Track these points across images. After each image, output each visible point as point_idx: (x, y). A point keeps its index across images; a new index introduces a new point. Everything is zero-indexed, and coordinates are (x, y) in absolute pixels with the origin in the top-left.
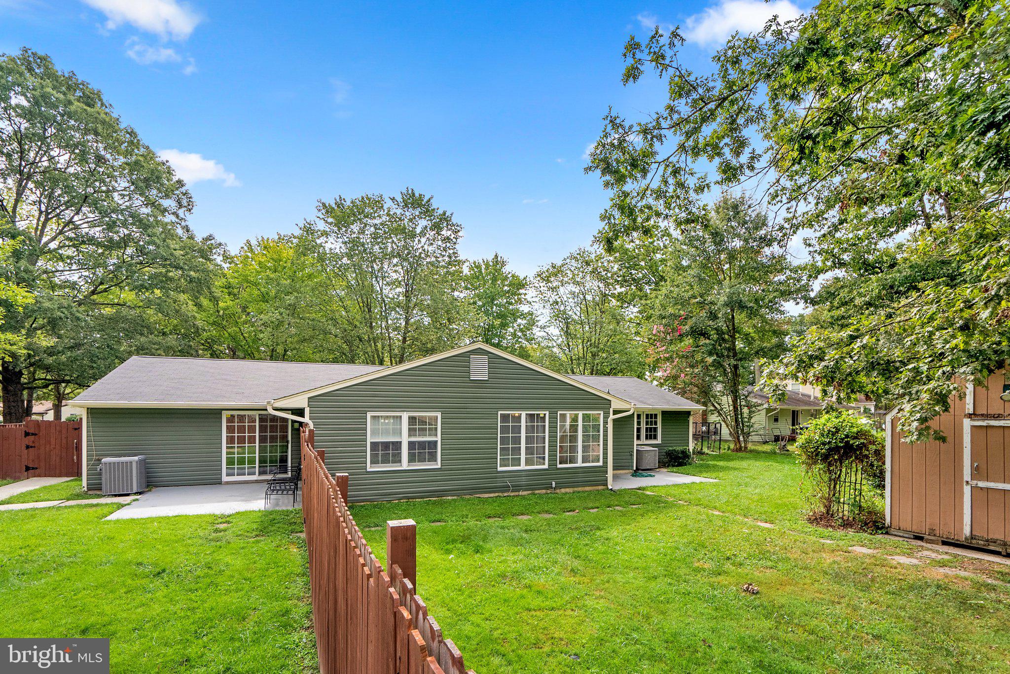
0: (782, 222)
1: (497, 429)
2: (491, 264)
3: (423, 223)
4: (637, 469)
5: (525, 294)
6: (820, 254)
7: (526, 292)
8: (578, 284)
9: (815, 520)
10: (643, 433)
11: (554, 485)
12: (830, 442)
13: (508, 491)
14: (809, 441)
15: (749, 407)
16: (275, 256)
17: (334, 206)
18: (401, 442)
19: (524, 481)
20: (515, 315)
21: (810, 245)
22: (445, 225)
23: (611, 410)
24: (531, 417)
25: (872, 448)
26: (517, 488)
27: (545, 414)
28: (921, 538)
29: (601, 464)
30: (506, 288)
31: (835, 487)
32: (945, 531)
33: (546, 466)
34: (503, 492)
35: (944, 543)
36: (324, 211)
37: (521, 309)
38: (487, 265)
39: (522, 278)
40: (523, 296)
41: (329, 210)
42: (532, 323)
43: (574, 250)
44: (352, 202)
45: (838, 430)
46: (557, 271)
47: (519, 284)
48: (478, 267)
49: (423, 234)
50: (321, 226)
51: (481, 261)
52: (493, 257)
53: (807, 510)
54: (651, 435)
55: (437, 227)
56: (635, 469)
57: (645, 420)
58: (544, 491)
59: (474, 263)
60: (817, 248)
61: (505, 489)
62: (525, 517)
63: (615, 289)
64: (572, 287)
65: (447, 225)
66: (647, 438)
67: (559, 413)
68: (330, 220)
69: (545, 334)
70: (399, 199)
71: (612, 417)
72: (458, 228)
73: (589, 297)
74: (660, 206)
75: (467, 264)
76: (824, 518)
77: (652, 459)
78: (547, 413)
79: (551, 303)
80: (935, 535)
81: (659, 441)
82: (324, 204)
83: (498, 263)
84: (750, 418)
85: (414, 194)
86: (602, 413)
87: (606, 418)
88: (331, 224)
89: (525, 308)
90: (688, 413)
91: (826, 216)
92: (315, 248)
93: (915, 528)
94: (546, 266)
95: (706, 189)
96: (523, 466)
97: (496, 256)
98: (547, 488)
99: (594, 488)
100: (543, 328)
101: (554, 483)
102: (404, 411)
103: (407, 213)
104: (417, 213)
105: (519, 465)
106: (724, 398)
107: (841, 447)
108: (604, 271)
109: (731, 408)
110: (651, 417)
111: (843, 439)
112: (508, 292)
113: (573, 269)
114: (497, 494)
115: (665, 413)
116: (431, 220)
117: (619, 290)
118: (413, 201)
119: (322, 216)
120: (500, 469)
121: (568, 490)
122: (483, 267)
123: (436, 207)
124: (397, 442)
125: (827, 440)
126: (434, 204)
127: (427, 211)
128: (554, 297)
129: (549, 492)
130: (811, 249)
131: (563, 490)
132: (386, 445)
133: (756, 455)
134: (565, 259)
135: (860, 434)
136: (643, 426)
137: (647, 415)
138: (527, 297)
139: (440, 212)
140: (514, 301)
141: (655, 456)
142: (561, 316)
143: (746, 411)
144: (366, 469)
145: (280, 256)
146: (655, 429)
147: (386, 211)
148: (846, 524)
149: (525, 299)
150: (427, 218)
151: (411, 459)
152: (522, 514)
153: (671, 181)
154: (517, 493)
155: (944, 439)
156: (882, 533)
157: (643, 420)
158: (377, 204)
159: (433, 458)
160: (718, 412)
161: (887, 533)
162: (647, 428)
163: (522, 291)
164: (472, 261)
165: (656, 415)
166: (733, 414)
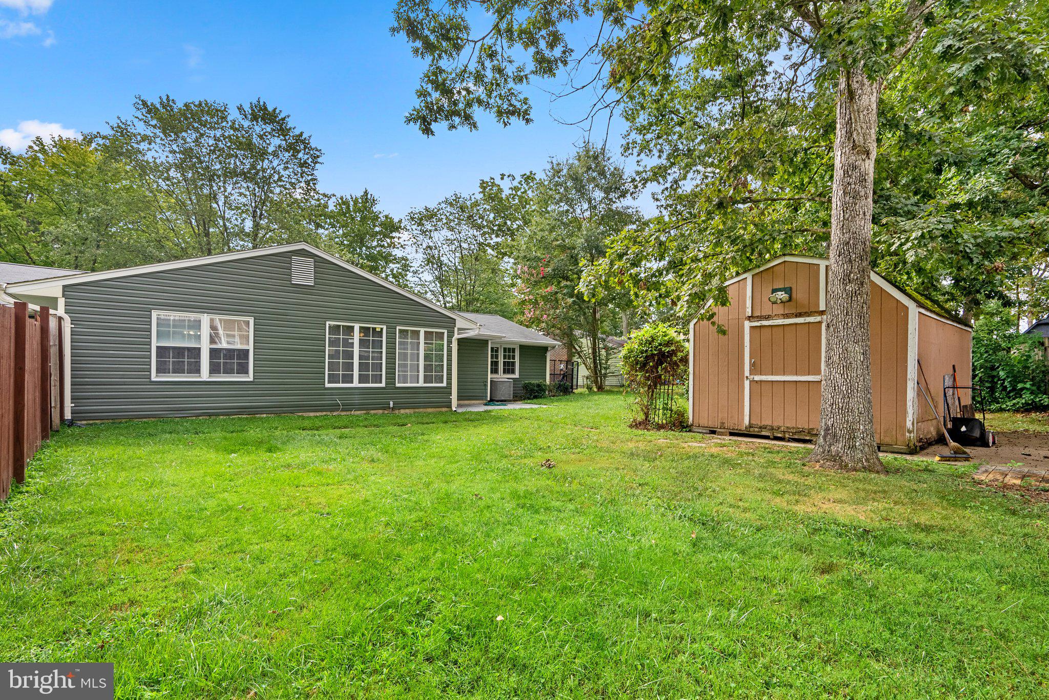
0: (634, 175)
1: (325, 341)
2: (360, 201)
3: (276, 142)
4: (491, 400)
5: (399, 238)
6: (665, 208)
7: (401, 235)
8: (452, 229)
9: (636, 425)
10: (501, 367)
11: (391, 405)
12: (646, 351)
13: (337, 410)
14: (630, 351)
15: (606, 348)
16: (76, 159)
17: (158, 106)
18: (199, 349)
19: (357, 399)
20: (388, 258)
21: (657, 200)
22: (302, 147)
23: (456, 329)
24: (364, 330)
25: (680, 354)
26: (347, 407)
27: (382, 329)
28: (713, 432)
29: (444, 384)
30: (377, 229)
31: (652, 395)
32: (731, 424)
33: (383, 385)
34: (332, 411)
35: (732, 434)
36: (144, 111)
37: (394, 253)
38: (356, 202)
39: (396, 220)
40: (396, 240)
41: (151, 110)
42: (406, 267)
43: (449, 195)
44: (186, 105)
45: (653, 340)
46: (430, 215)
47: (391, 227)
48: (346, 203)
49: (275, 154)
50: (140, 128)
51: (349, 197)
52: (362, 194)
53: (630, 417)
54: (508, 369)
55: (292, 148)
56: (489, 399)
57: (502, 354)
58: (381, 411)
59: (342, 198)
60: (663, 202)
61: (334, 407)
62: (347, 430)
63: (492, 239)
64: (446, 233)
65: (305, 148)
66: (504, 372)
67: (398, 328)
68: (154, 122)
69: (418, 279)
70: (247, 108)
71: (456, 336)
72: (318, 153)
73: (465, 245)
74: (480, 92)
75: (333, 199)
76: (644, 424)
77: (506, 391)
78: (385, 328)
79: (424, 247)
80: (724, 428)
81: (517, 375)
82: (144, 103)
83: (367, 201)
84: (607, 360)
85: (266, 109)
86: (446, 332)
87: (450, 336)
88: (154, 127)
89: (398, 253)
90: (544, 349)
91: (669, 171)
92: (132, 154)
93: (711, 424)
94: (420, 208)
95: (525, 80)
96: (356, 384)
97: (366, 193)
98: (384, 409)
99: (437, 409)
100: (415, 272)
101: (391, 403)
102: (204, 313)
103: (256, 127)
104: (269, 129)
105: (352, 382)
106: (584, 340)
107: (655, 355)
108: (480, 218)
109: (590, 351)
110: (509, 351)
111: (657, 347)
112: (380, 233)
113: (448, 214)
114: (324, 413)
115: (523, 348)
116: (285, 140)
117: (495, 240)
118: (262, 114)
119: (141, 117)
120: (327, 385)
121: (407, 411)
122: (352, 203)
123: (293, 127)
124: (195, 348)
125: (645, 349)
126: (290, 123)
127: (283, 131)
128: (427, 242)
129: (386, 412)
130: (659, 203)
131: (402, 411)
132: (179, 351)
133: (610, 392)
134: (440, 204)
135: (669, 343)
136: (501, 360)
137: (505, 349)
138: (401, 241)
139: (297, 132)
140: (386, 245)
141: (510, 387)
142: (432, 261)
143: (603, 352)
144: (150, 378)
145: (84, 159)
146: (513, 364)
147: (230, 123)
148: (660, 427)
149: (399, 243)
150: (282, 137)
151: (214, 369)
152: (345, 427)
153: (488, 64)
154: (348, 413)
155: (724, 332)
156: (686, 431)
157: (501, 354)
158: (220, 114)
159: (243, 370)
160: (579, 354)
161: (690, 431)
162: (504, 362)
163: (394, 234)
164: (339, 196)
165: (514, 350)
166: (592, 357)
